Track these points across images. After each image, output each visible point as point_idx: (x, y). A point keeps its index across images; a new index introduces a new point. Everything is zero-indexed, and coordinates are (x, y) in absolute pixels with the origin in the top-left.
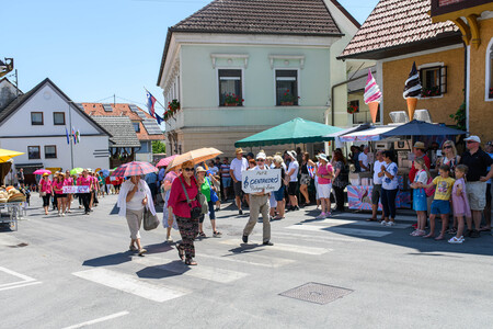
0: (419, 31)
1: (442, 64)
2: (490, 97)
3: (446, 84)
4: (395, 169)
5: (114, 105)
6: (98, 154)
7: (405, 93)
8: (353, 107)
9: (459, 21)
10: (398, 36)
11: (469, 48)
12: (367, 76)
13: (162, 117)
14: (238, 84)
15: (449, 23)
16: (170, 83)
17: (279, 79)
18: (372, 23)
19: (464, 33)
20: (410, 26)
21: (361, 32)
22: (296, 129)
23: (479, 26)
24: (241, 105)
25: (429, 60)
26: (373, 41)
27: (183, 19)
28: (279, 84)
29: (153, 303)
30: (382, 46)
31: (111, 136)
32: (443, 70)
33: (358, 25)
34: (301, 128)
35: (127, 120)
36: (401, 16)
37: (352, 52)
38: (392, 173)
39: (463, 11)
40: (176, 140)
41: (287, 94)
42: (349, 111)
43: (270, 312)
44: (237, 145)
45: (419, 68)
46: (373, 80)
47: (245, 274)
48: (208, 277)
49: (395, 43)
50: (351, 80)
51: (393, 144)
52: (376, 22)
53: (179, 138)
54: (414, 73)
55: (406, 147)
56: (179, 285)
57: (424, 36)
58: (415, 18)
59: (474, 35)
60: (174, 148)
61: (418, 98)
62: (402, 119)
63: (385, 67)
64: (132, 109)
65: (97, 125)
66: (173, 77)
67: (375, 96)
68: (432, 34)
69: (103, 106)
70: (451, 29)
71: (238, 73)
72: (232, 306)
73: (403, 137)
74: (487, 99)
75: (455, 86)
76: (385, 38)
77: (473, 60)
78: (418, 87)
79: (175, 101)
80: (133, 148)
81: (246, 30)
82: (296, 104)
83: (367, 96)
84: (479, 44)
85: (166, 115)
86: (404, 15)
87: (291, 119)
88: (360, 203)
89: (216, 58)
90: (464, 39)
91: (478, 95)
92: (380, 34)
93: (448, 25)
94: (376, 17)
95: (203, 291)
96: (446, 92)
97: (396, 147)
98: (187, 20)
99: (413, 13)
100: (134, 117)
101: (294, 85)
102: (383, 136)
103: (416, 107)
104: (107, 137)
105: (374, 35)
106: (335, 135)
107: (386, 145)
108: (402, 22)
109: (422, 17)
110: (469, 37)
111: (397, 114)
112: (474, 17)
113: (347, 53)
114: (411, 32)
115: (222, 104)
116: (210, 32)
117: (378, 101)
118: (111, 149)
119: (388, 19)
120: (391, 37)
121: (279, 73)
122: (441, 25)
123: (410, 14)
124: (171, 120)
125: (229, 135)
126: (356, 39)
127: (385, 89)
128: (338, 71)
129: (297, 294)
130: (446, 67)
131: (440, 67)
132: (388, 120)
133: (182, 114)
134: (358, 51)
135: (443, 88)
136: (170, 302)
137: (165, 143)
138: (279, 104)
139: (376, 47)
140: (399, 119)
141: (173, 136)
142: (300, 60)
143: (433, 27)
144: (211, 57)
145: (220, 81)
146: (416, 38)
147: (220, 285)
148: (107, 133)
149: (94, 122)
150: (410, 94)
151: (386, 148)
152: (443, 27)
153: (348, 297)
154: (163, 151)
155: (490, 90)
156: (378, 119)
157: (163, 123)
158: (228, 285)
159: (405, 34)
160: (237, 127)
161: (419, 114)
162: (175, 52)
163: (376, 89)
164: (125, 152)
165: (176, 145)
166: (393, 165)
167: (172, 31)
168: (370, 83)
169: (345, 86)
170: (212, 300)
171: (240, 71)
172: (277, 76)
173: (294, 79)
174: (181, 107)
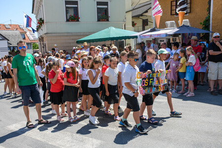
3: (190, 8)
5: (11, 25)
6: (2, 50)
7: (177, 10)
13: (36, 30)
14: (76, 9)
16: (38, 11)
22: (111, 33)
24: (78, 21)
28: (98, 9)
34: (114, 32)
35: (18, 32)
40: (43, 41)
41: (103, 15)
46: (157, 2)
50: (133, 9)
51: (169, 40)
53: (44, 40)
60: (42, 46)
65: (1, 35)
66: (40, 6)
67: (159, 12)
69: (4, 25)
79: (41, 19)
82: (108, 20)
83: (154, 12)
87: (108, 27)
96: (190, 12)
97: (171, 41)
100: (22, 31)
101: (106, 11)
107: (165, 40)
115: (68, 20)
117: (161, 15)
121: (99, 3)
124: (40, 30)
133: (45, 26)
137: (38, 43)
138: (99, 20)
141: (41, 39)
145: (67, 8)
151: (165, 42)
160: (77, 33)
163: (159, 8)
168: (156, 4)
169: (131, 12)
171: (77, 2)
172: (97, 5)
173: (106, 7)
174: (45, 22)
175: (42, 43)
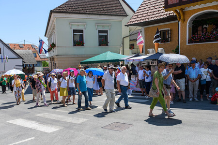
0: (159, 15)
1: (169, 29)
2: (189, 43)
3: (171, 37)
4: (150, 73)
5: (24, 45)
6: (17, 67)
7: (154, 41)
8: (132, 47)
9: (176, 11)
10: (151, 16)
11: (180, 22)
12: (138, 33)
13: (47, 50)
14: (82, 36)
15: (172, 12)
16: (51, 35)
17: (100, 34)
18: (140, 11)
19: (178, 16)
20: (156, 13)
21: (135, 14)
22: (107, 56)
23: (184, 13)
24: (83, 45)
25: (164, 27)
26: (140, 19)
27: (57, 7)
28: (100, 36)
29: (46, 133)
30: (144, 21)
31: (23, 59)
32: (169, 31)
33: (134, 12)
34: (110, 55)
35: (31, 51)
36: (152, 8)
37: (132, 23)
38: (148, 74)
39: (177, 7)
41: (103, 41)
42: (130, 48)
43: (98, 135)
44: (82, 63)
45: (160, 30)
46: (141, 35)
47: (86, 120)
48: (70, 121)
49: (150, 20)
50: (131, 35)
51: (149, 63)
52: (142, 10)
53: (55, 60)
54: (157, 33)
55: (155, 64)
56: (57, 125)
57: (162, 17)
58: (158, 9)
59: (182, 18)
60: (53, 64)
61: (159, 43)
62: (153, 52)
63: (146, 29)
64: (32, 47)
65: (16, 54)
66: (52, 32)
67: (141, 42)
68: (165, 16)
69: (19, 45)
70: (173, 14)
71: (82, 31)
72: (81, 133)
73: (153, 60)
74: (187, 44)
75: (175, 38)
76: (145, 18)
77: (182, 28)
78: (160, 38)
79: (53, 43)
80: (33, 65)
81: (85, 12)
82: (107, 45)
83: (138, 42)
84: (184, 21)
85: (49, 49)
86: (153, 8)
87: (105, 52)
88: (135, 88)
89: (72, 25)
90: (178, 19)
91: (183, 42)
92: (143, 15)
93: (171, 13)
94: (141, 8)
95: (68, 128)
96: (171, 41)
97: (150, 64)
98: (59, 7)
99: (157, 7)
100: (34, 50)
101: (106, 37)
102: (145, 59)
103: (158, 47)
104: (21, 60)
105: (141, 16)
106: (124, 59)
107: (146, 63)
108: (152, 11)
109: (161, 9)
110: (180, 18)
111: (150, 50)
112: (182, 10)
113: (129, 23)
114: (156, 15)
115: (75, 45)
116: (69, 13)
117: (143, 44)
118: (23, 65)
119: (147, 9)
120: (148, 17)
121: (100, 32)
122: (169, 12)
123: (156, 7)
124: (51, 52)
125: (78, 59)
126: (133, 17)
127: (145, 39)
128: (125, 31)
129: (109, 127)
130: (171, 30)
131: (168, 30)
132: (147, 53)
133: (57, 49)
134: (134, 23)
135: (169, 39)
136: (54, 133)
137: (48, 62)
138: (100, 45)
139: (142, 21)
140: (151, 52)
141: (52, 59)
142: (109, 26)
143: (165, 13)
144: (70, 24)
145: (74, 35)
146: (158, 18)
147: (75, 125)
148: (21, 58)
149: (15, 53)
150: (156, 42)
151: (146, 64)
152: (170, 14)
153: (131, 128)
154: (47, 66)
155: (189, 40)
156: (143, 52)
157: (47, 53)
158: (79, 124)
159: (154, 16)
160: (81, 55)
161: (160, 50)
162: (53, 21)
163: (142, 39)
164: (30, 66)
165: (54, 63)
166: (149, 71)
167: (52, 12)
168: (139, 37)
169: (128, 38)
170: (72, 131)
171: (83, 30)
172: (99, 33)
173: (106, 34)
174: (56, 46)
175: (52, 62)
